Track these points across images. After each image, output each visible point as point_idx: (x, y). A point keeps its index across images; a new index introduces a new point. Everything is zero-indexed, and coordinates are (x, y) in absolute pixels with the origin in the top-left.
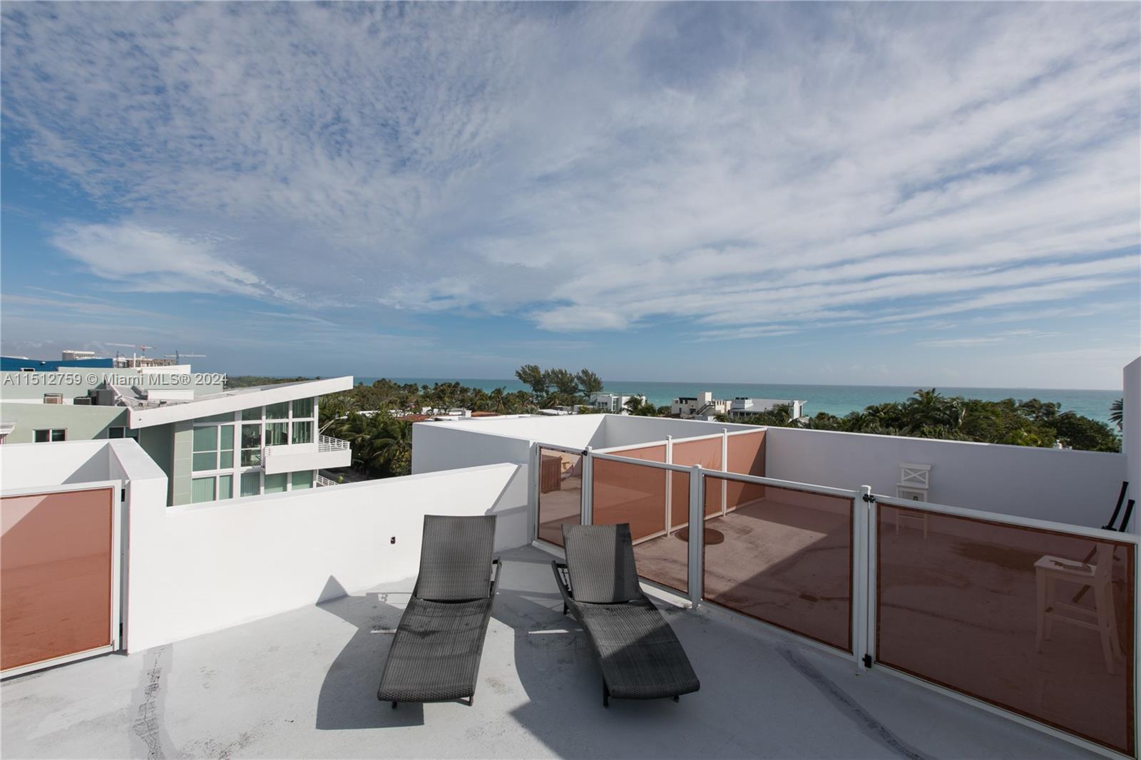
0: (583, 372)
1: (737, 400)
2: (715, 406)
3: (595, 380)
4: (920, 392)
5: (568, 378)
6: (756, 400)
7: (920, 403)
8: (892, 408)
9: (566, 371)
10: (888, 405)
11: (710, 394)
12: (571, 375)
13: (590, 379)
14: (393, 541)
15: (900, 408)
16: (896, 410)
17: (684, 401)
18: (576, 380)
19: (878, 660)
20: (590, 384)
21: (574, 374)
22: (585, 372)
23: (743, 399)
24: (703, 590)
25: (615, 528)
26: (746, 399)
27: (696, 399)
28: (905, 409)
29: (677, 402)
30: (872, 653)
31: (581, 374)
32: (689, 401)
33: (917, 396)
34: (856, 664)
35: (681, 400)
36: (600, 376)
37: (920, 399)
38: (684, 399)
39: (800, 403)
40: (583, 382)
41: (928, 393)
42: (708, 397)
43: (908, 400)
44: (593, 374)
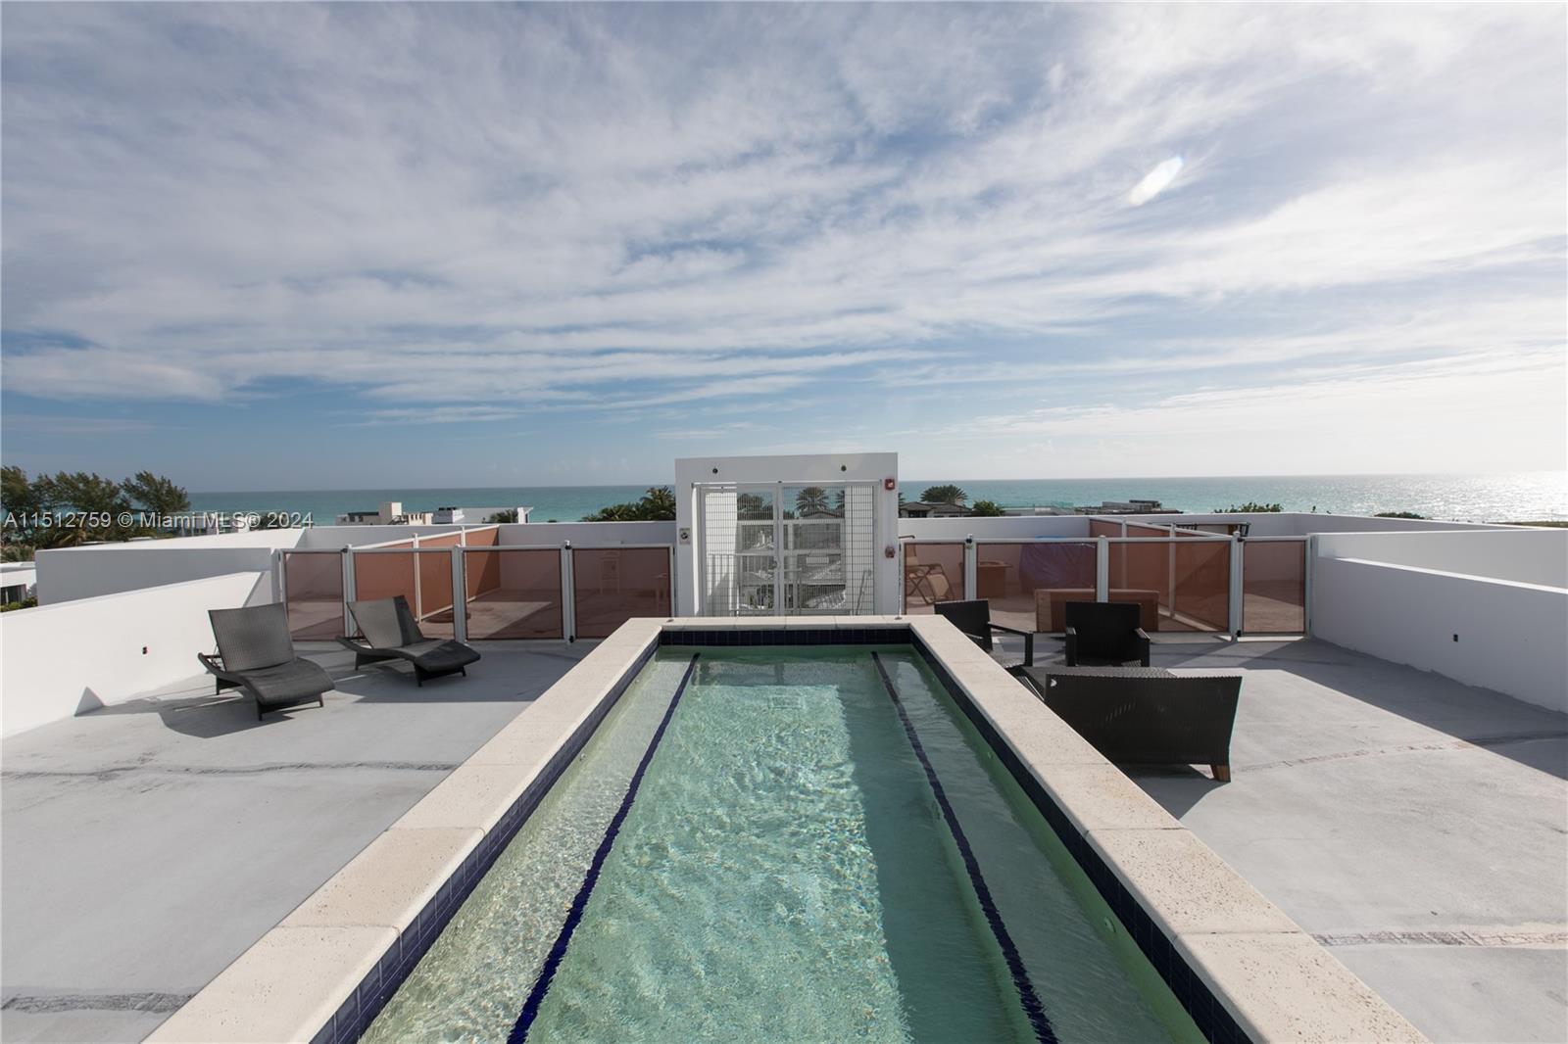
0: (140, 477)
1: (441, 512)
2: (407, 521)
3: (171, 491)
4: (652, 490)
5: (103, 489)
6: (468, 510)
7: (651, 501)
8: (626, 510)
9: (95, 477)
10: (622, 506)
11: (400, 504)
12: (109, 483)
13: (157, 490)
14: (145, 651)
15: (634, 509)
16: (630, 511)
17: (357, 518)
18: (123, 492)
19: (577, 638)
20: (158, 498)
21: (117, 480)
22: (145, 478)
23: (449, 509)
24: (467, 635)
25: (393, 600)
26: (454, 509)
27: (377, 514)
28: (638, 509)
29: (344, 519)
30: (574, 635)
31: (134, 482)
32: (364, 517)
33: (649, 495)
34: (565, 644)
35: (352, 516)
36: (177, 483)
37: (651, 498)
38: (357, 514)
39: (525, 511)
40: (140, 495)
41: (660, 491)
42: (397, 509)
43: (641, 499)
44: (163, 480)
